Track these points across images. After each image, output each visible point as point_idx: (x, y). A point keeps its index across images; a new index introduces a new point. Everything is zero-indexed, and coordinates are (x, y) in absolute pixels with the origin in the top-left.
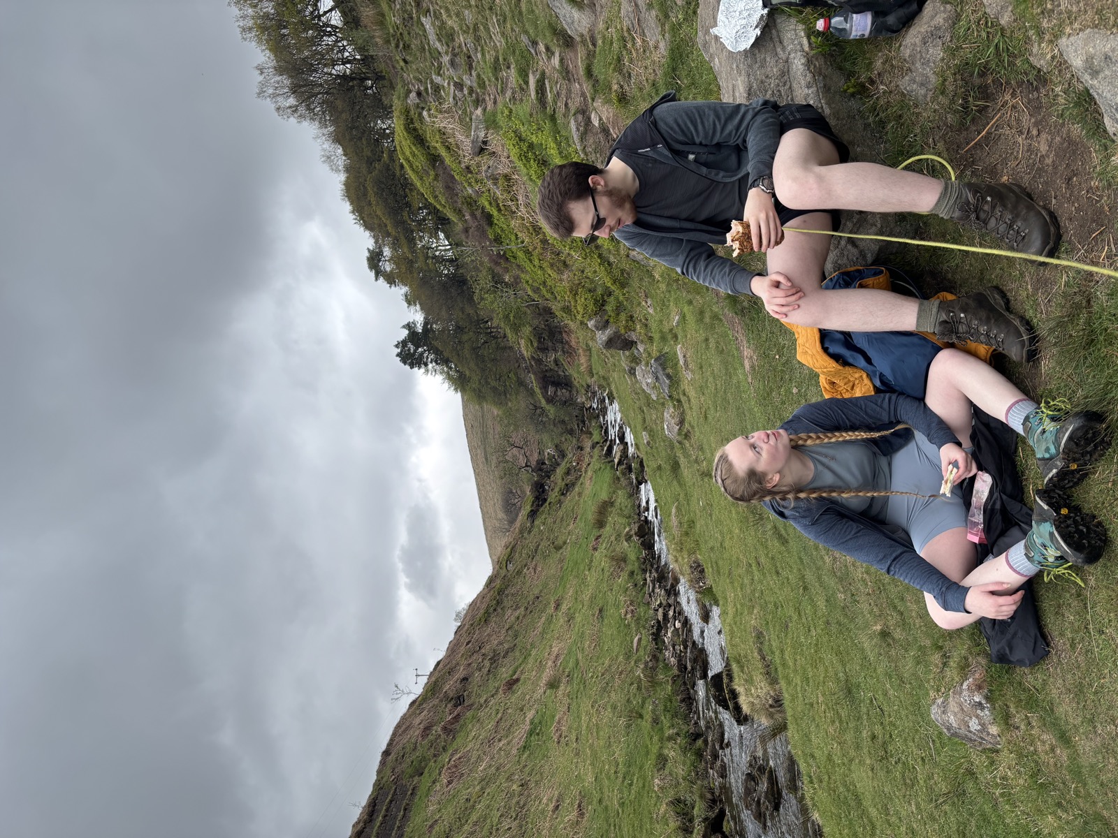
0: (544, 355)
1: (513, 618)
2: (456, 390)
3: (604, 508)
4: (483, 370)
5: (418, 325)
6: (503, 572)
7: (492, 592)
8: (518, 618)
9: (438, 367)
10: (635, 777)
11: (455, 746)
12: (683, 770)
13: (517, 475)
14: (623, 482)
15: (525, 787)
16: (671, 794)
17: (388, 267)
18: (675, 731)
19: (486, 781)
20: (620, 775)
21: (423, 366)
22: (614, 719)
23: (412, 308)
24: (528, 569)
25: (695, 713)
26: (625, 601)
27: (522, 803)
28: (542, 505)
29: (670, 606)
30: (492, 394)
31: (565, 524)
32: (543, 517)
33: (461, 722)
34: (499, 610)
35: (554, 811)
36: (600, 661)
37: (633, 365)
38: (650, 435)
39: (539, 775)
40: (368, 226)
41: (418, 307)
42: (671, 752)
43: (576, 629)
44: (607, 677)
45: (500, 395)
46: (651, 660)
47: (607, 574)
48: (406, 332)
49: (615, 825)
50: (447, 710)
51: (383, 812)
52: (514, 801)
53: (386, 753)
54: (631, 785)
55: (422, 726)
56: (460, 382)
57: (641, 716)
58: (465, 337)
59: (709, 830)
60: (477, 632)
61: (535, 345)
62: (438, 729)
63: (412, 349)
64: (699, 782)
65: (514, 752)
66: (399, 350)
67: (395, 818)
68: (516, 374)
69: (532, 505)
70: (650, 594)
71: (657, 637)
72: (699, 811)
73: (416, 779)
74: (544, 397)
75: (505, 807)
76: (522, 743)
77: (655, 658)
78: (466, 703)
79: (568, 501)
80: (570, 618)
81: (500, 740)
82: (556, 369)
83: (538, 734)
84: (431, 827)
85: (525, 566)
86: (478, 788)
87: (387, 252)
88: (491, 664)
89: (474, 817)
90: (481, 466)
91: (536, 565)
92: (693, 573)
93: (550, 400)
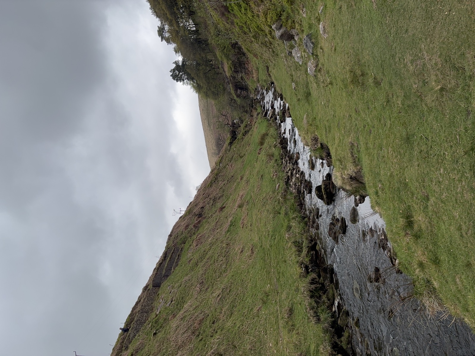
0: (236, 74)
1: (222, 185)
2: (196, 92)
3: (264, 137)
4: (208, 83)
5: (180, 62)
6: (218, 167)
7: (213, 175)
8: (224, 184)
9: (188, 82)
10: (277, 236)
11: (199, 232)
12: (298, 230)
13: (224, 128)
14: (273, 124)
15: (228, 245)
16: (293, 240)
17: (167, 35)
18: (295, 215)
19: (212, 244)
20: (270, 236)
21: (182, 81)
22: (268, 215)
23: (178, 54)
24: (229, 166)
25: (304, 209)
26: (273, 171)
27: (227, 251)
28: (234, 140)
29: (294, 169)
30: (212, 95)
31: (244, 147)
32: (235, 145)
33: (201, 223)
34: (216, 182)
35: (241, 253)
36: (261, 195)
37: (291, 50)
38: (296, 84)
39: (234, 240)
40: (158, 16)
41: (180, 54)
42: (293, 224)
43: (251, 185)
44: (265, 200)
45: (216, 96)
46: (284, 192)
47: (264, 162)
48: (175, 65)
49: (268, 254)
50: (195, 219)
51: (170, 257)
52: (224, 250)
53: (170, 236)
54: (275, 239)
55: (185, 225)
56: (198, 88)
57: (280, 213)
58: (201, 68)
59: (310, 250)
60: (207, 190)
61: (233, 69)
62: (191, 226)
63: (177, 73)
64: (305, 234)
65: (224, 233)
66: (172, 73)
67: (175, 259)
68: (223, 85)
69: (230, 140)
70: (284, 167)
71: (287, 183)
72: (305, 244)
73: (183, 245)
74: (236, 94)
75: (220, 252)
76: (227, 229)
77: (286, 191)
78: (203, 217)
79: (246, 138)
80: (248, 182)
81: (217, 229)
82: (242, 82)
83: (234, 226)
84: (190, 261)
85: (227, 165)
86: (209, 247)
87: (167, 27)
88: (213, 202)
89: (207, 257)
90: (207, 127)
91: (232, 164)
92: (312, 142)
93: (238, 96)
